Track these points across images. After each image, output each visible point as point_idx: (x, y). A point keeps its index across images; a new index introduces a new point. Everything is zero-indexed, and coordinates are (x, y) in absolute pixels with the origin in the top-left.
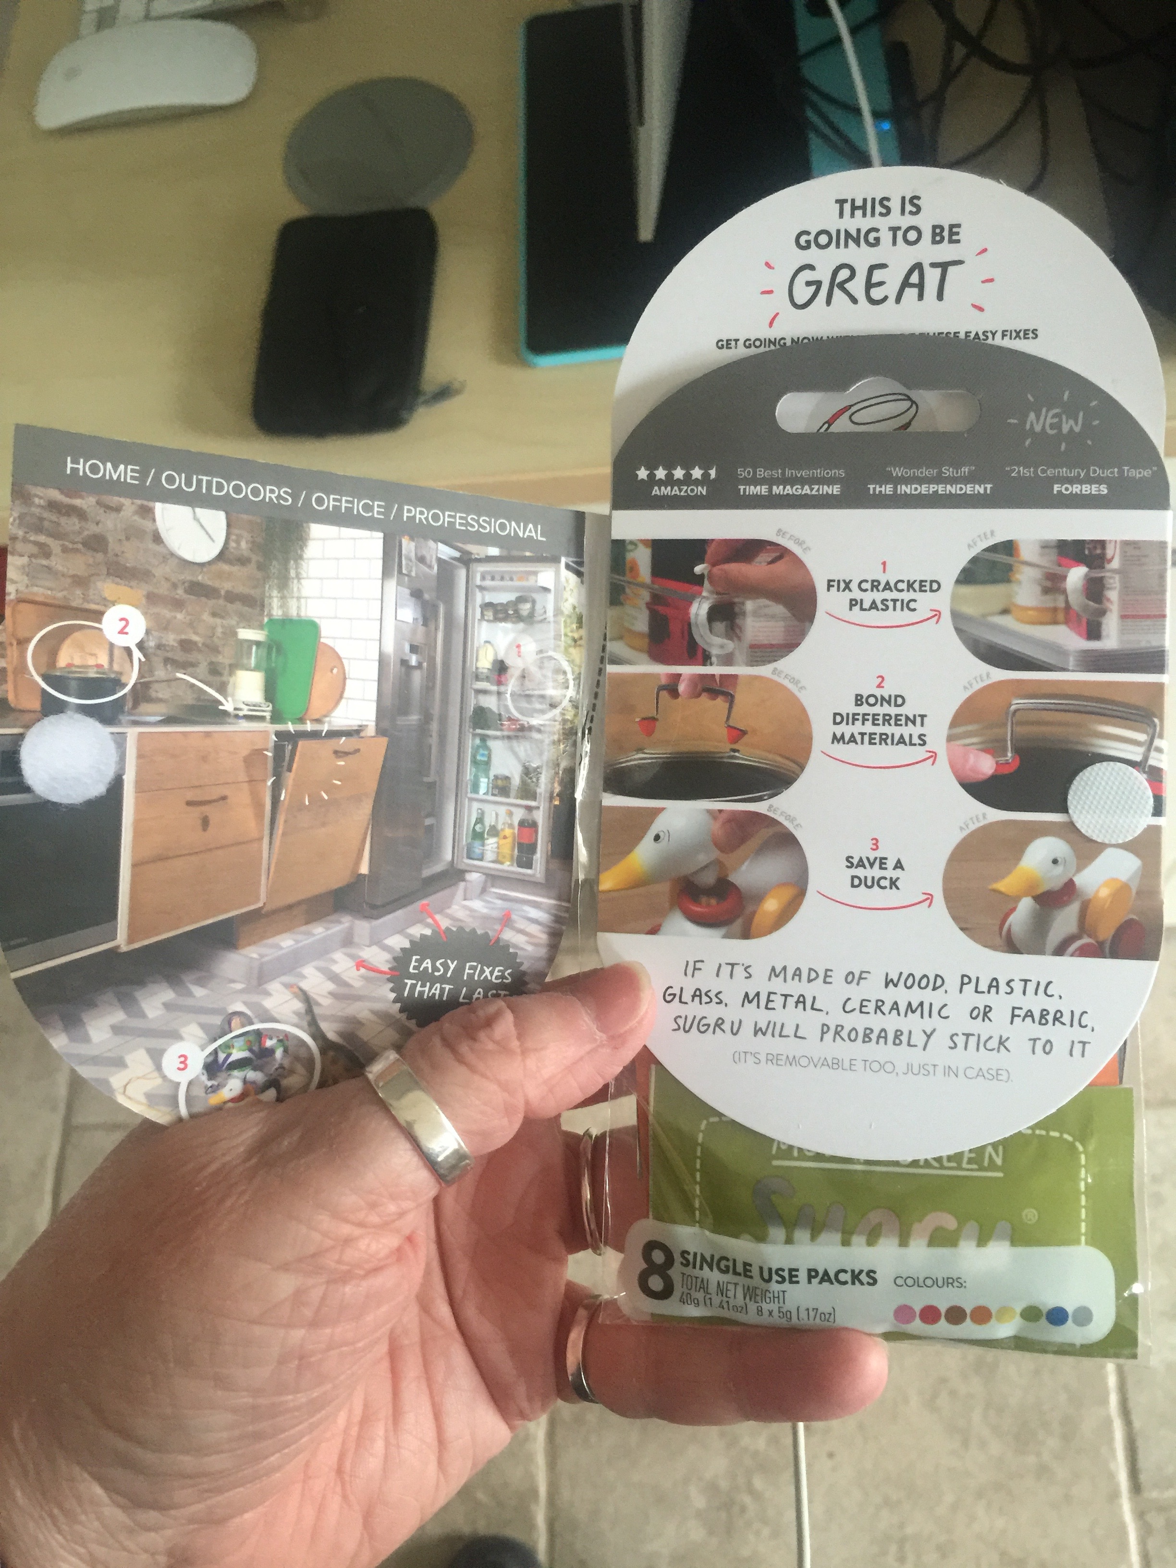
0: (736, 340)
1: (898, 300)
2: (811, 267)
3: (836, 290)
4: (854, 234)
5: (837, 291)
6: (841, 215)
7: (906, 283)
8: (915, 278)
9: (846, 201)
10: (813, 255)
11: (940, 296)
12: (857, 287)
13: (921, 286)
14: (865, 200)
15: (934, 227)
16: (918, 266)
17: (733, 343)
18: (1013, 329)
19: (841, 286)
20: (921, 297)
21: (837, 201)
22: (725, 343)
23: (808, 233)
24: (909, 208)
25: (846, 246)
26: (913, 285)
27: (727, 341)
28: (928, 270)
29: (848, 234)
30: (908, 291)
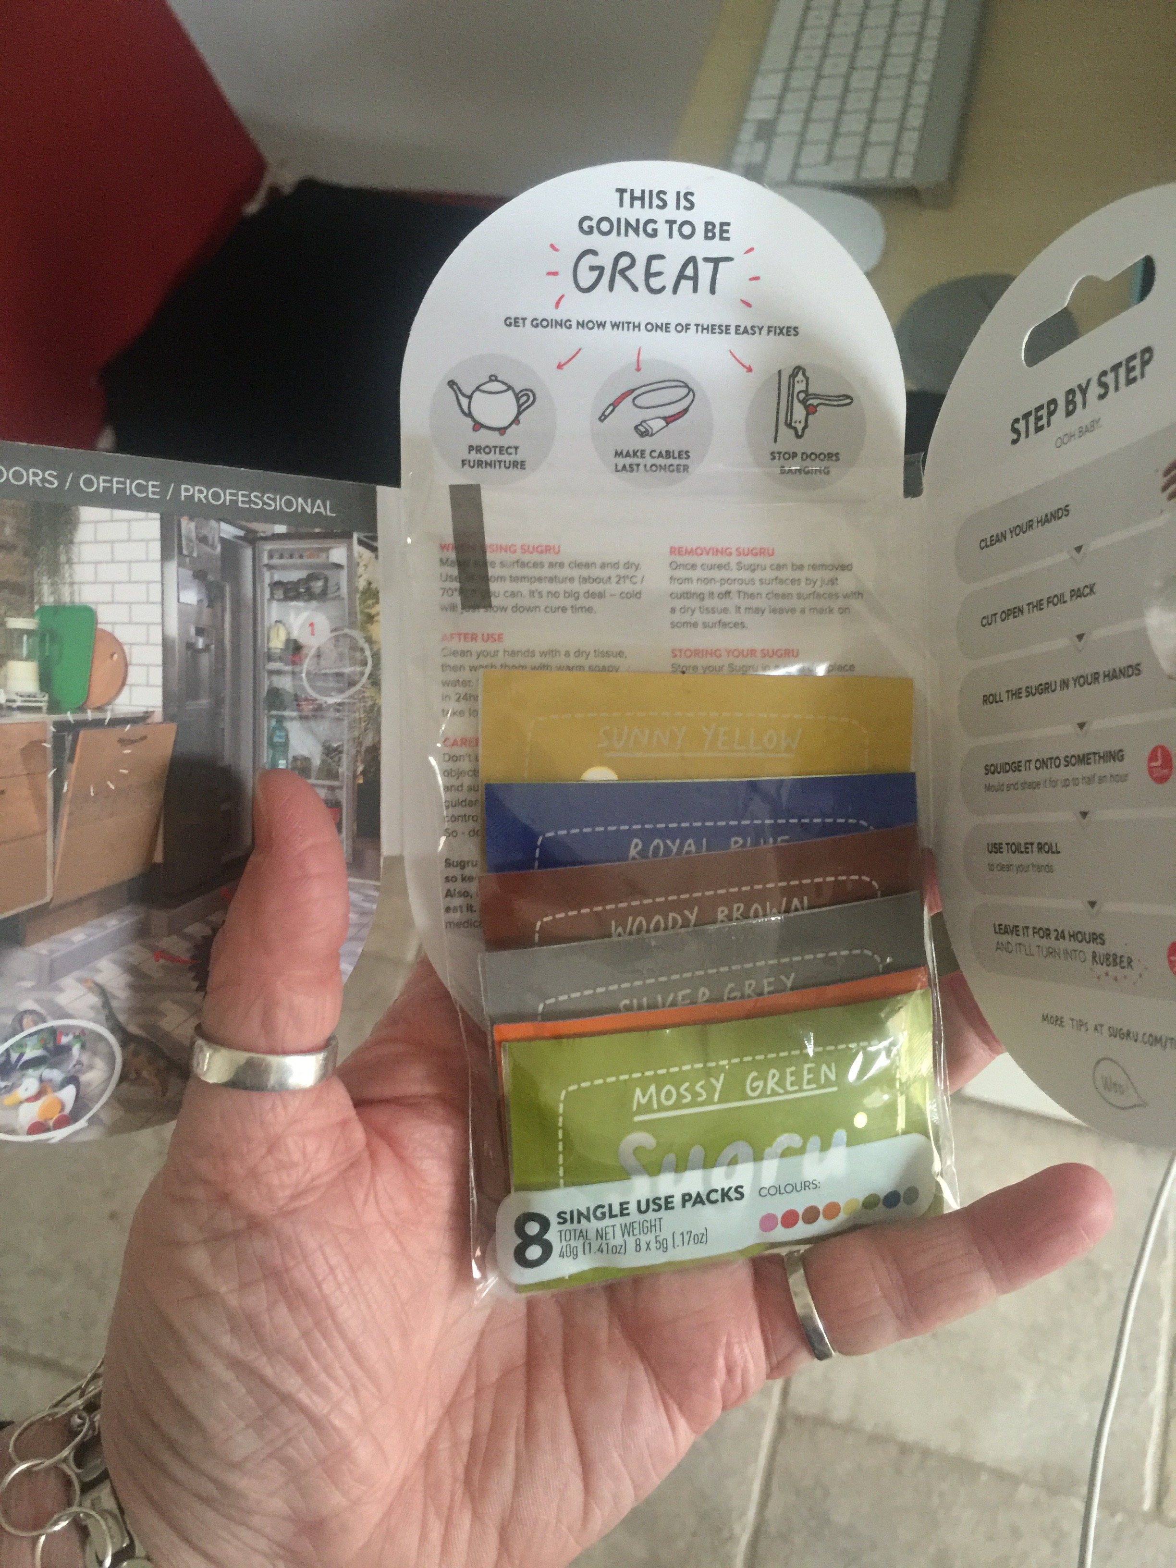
0: (524, 319)
1: (675, 290)
2: (595, 253)
3: (618, 276)
4: (634, 223)
5: (618, 278)
6: (621, 204)
7: (681, 276)
8: (689, 271)
9: (625, 191)
10: (595, 241)
11: (713, 291)
12: (637, 274)
13: (695, 279)
14: (643, 192)
15: (707, 224)
16: (692, 260)
17: (521, 322)
18: (777, 326)
19: (623, 272)
20: (695, 290)
21: (618, 190)
22: (513, 321)
23: (591, 219)
24: (683, 203)
25: (626, 234)
26: (688, 278)
27: (516, 318)
28: (701, 264)
29: (628, 224)
30: (683, 283)
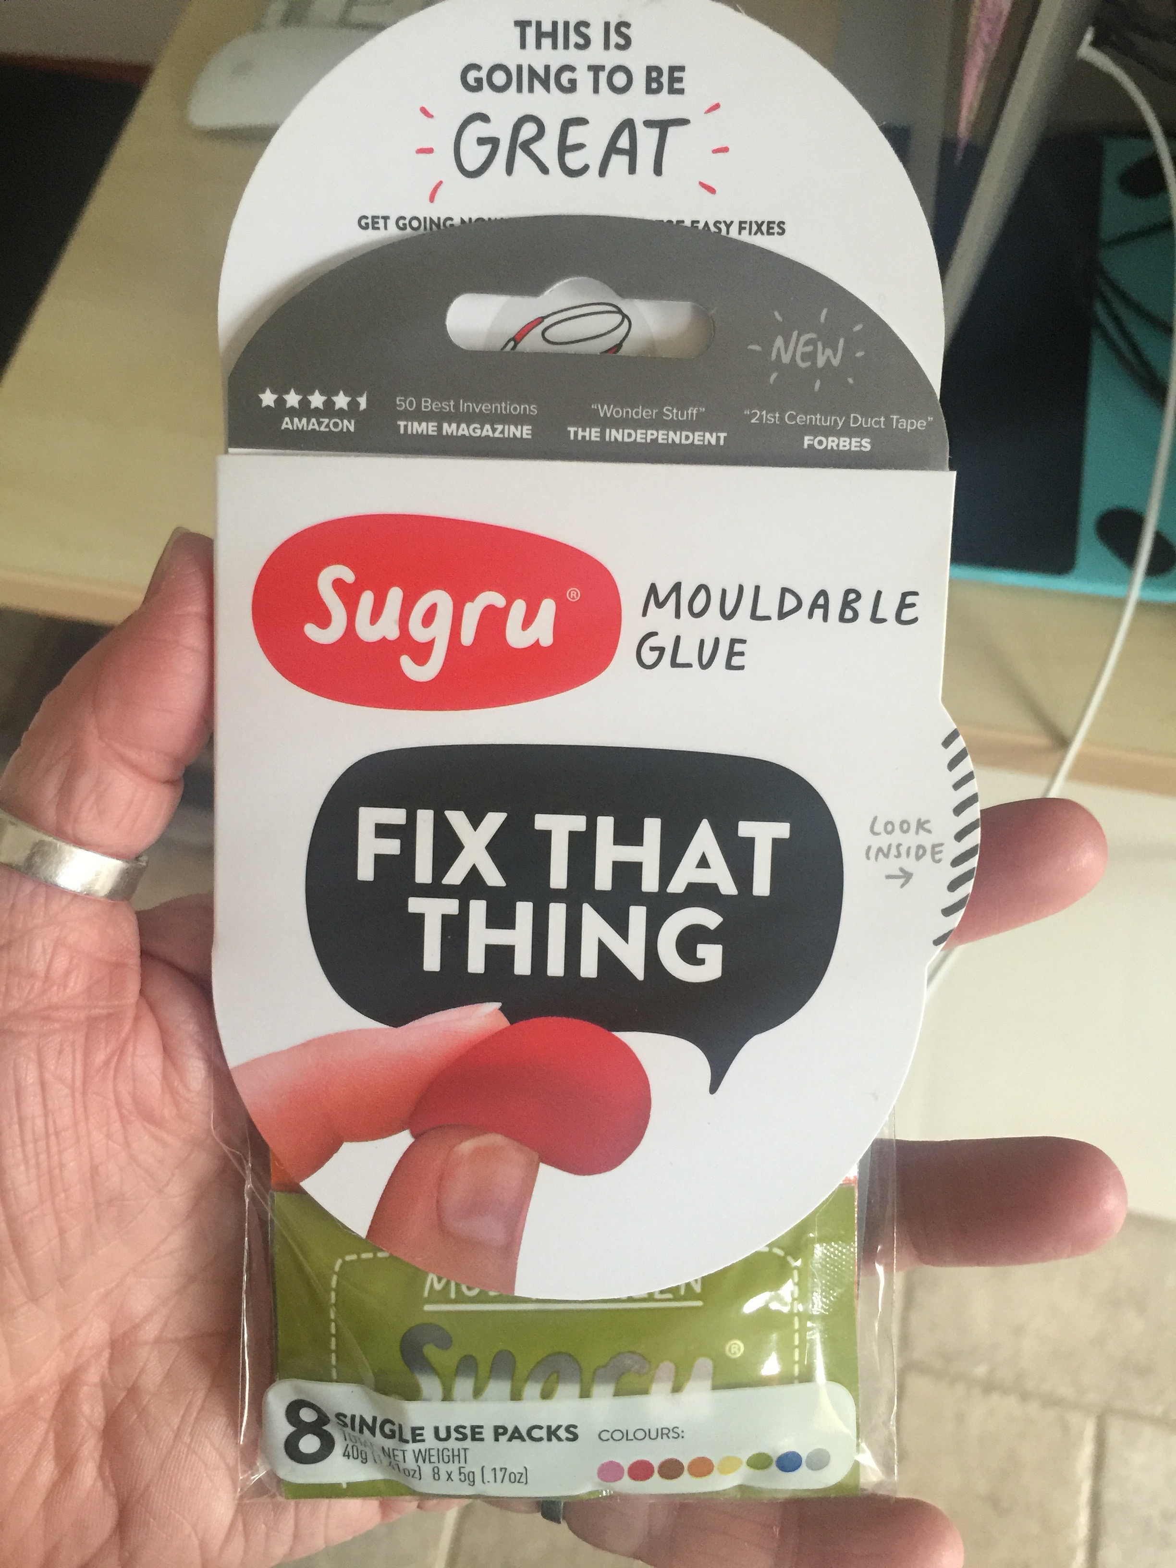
0: (386, 218)
1: (602, 172)
2: (485, 118)
3: (519, 153)
4: (541, 72)
6: (523, 46)
7: (612, 149)
8: (624, 142)
9: (529, 23)
10: (485, 100)
11: (658, 170)
12: (547, 149)
13: (632, 153)
14: (555, 24)
15: (650, 69)
16: (628, 124)
17: (381, 222)
18: (754, 220)
19: (526, 147)
20: (632, 169)
21: (517, 23)
22: (369, 221)
23: (478, 68)
24: (614, 39)
25: (531, 89)
26: (621, 152)
27: (374, 217)
28: (640, 129)
29: (532, 72)
30: (615, 159)
